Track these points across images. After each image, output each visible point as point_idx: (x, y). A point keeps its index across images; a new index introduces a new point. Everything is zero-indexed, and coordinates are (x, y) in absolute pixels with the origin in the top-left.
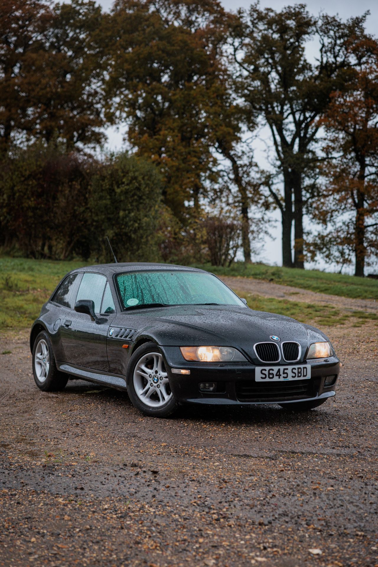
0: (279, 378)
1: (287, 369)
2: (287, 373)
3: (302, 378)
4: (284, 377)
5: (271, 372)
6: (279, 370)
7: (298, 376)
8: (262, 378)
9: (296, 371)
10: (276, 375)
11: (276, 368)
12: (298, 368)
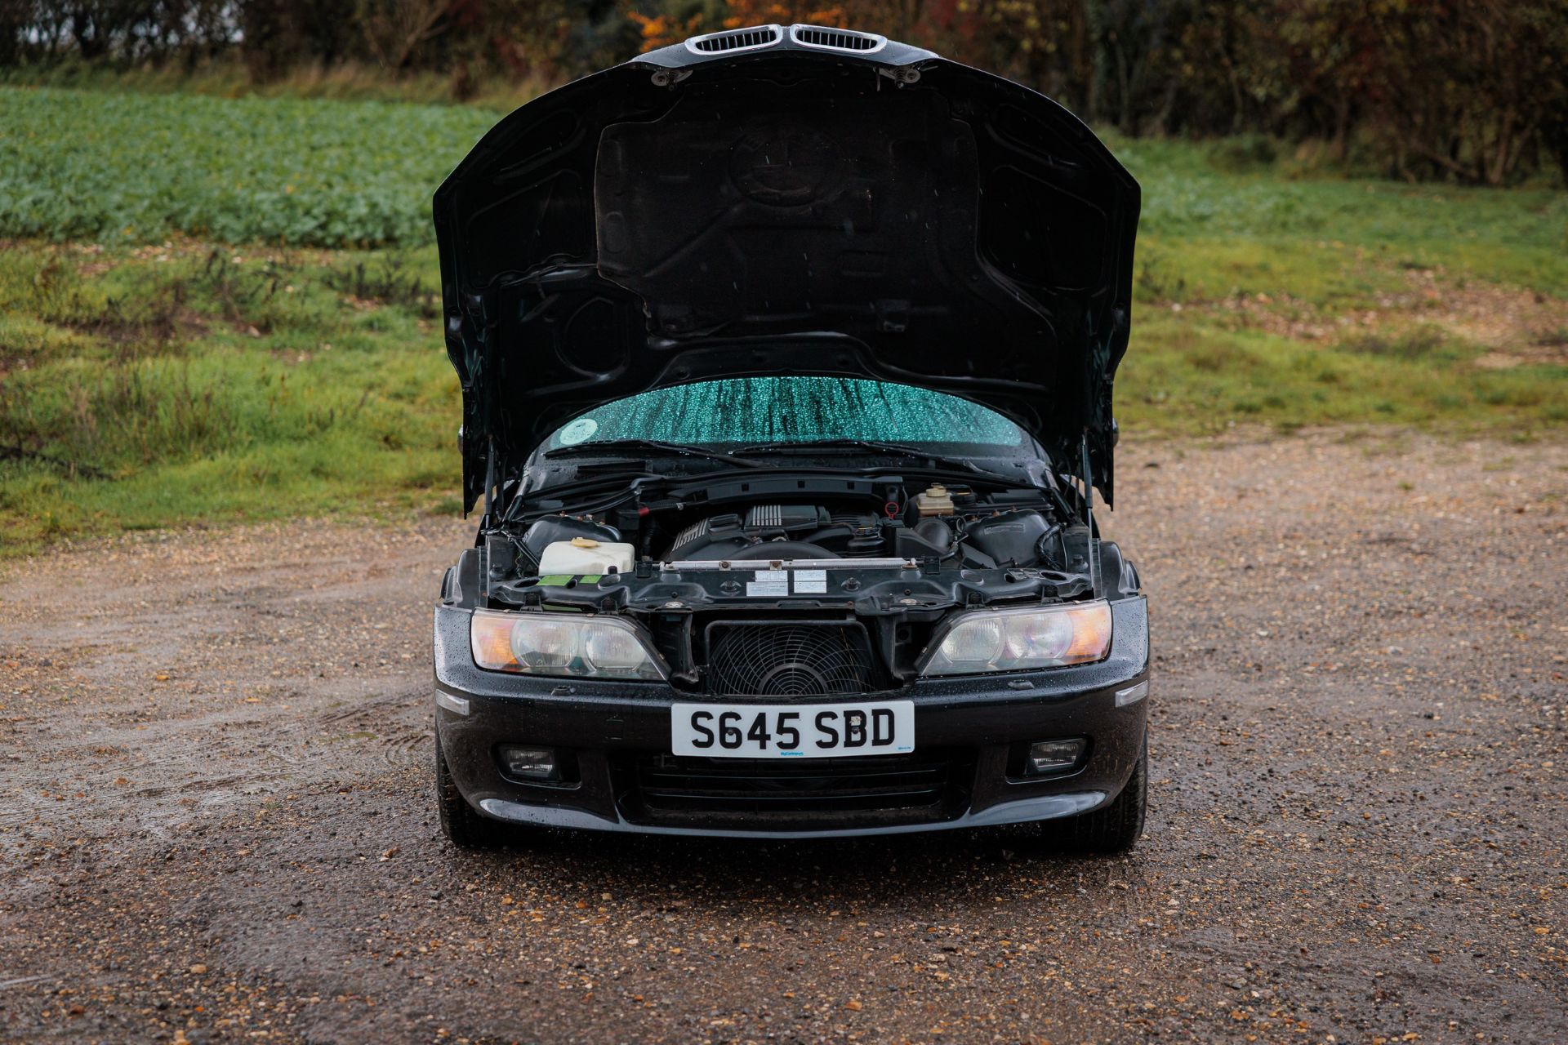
0: (763, 746)
1: (795, 716)
2: (794, 732)
3: (868, 749)
4: (781, 745)
5: (730, 722)
6: (761, 720)
7: (849, 743)
8: (696, 743)
9: (839, 725)
10: (751, 736)
11: (748, 713)
12: (848, 715)
